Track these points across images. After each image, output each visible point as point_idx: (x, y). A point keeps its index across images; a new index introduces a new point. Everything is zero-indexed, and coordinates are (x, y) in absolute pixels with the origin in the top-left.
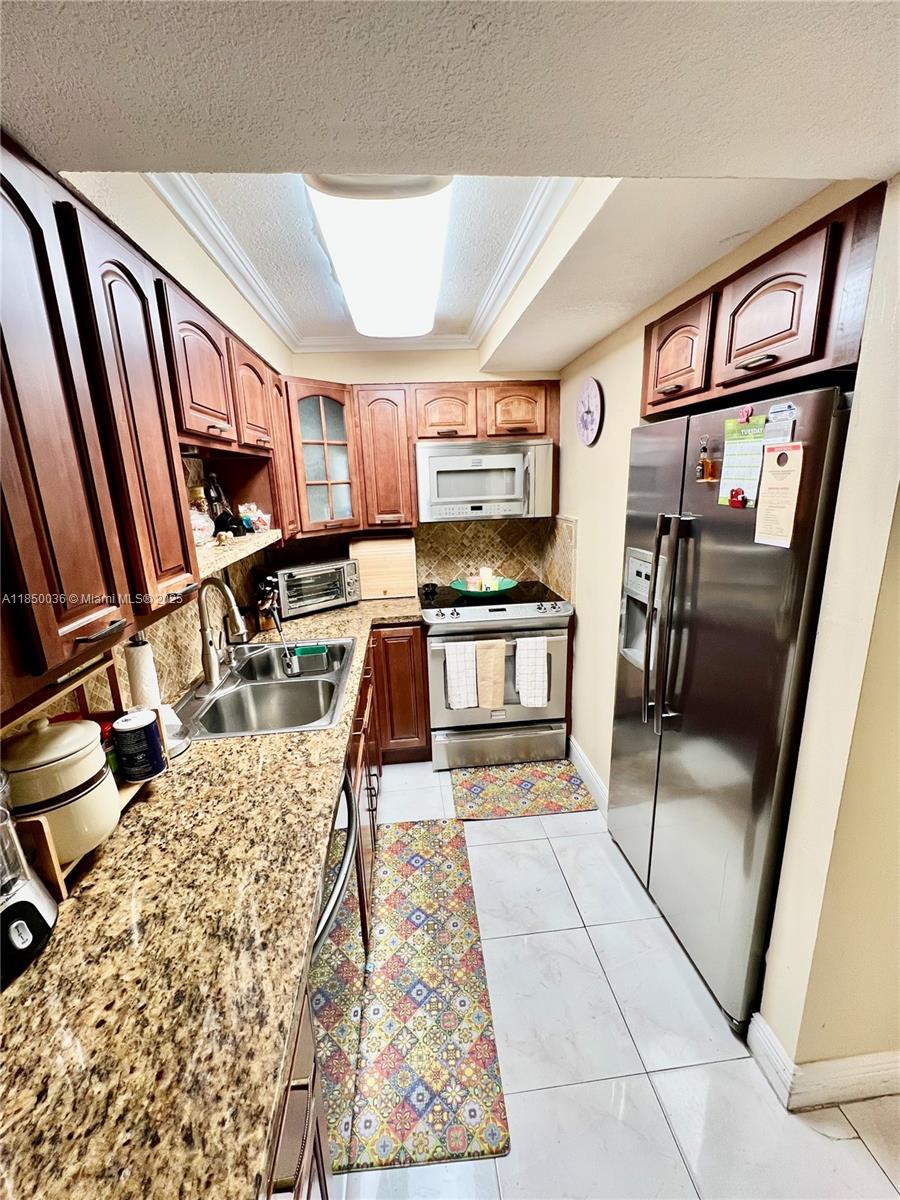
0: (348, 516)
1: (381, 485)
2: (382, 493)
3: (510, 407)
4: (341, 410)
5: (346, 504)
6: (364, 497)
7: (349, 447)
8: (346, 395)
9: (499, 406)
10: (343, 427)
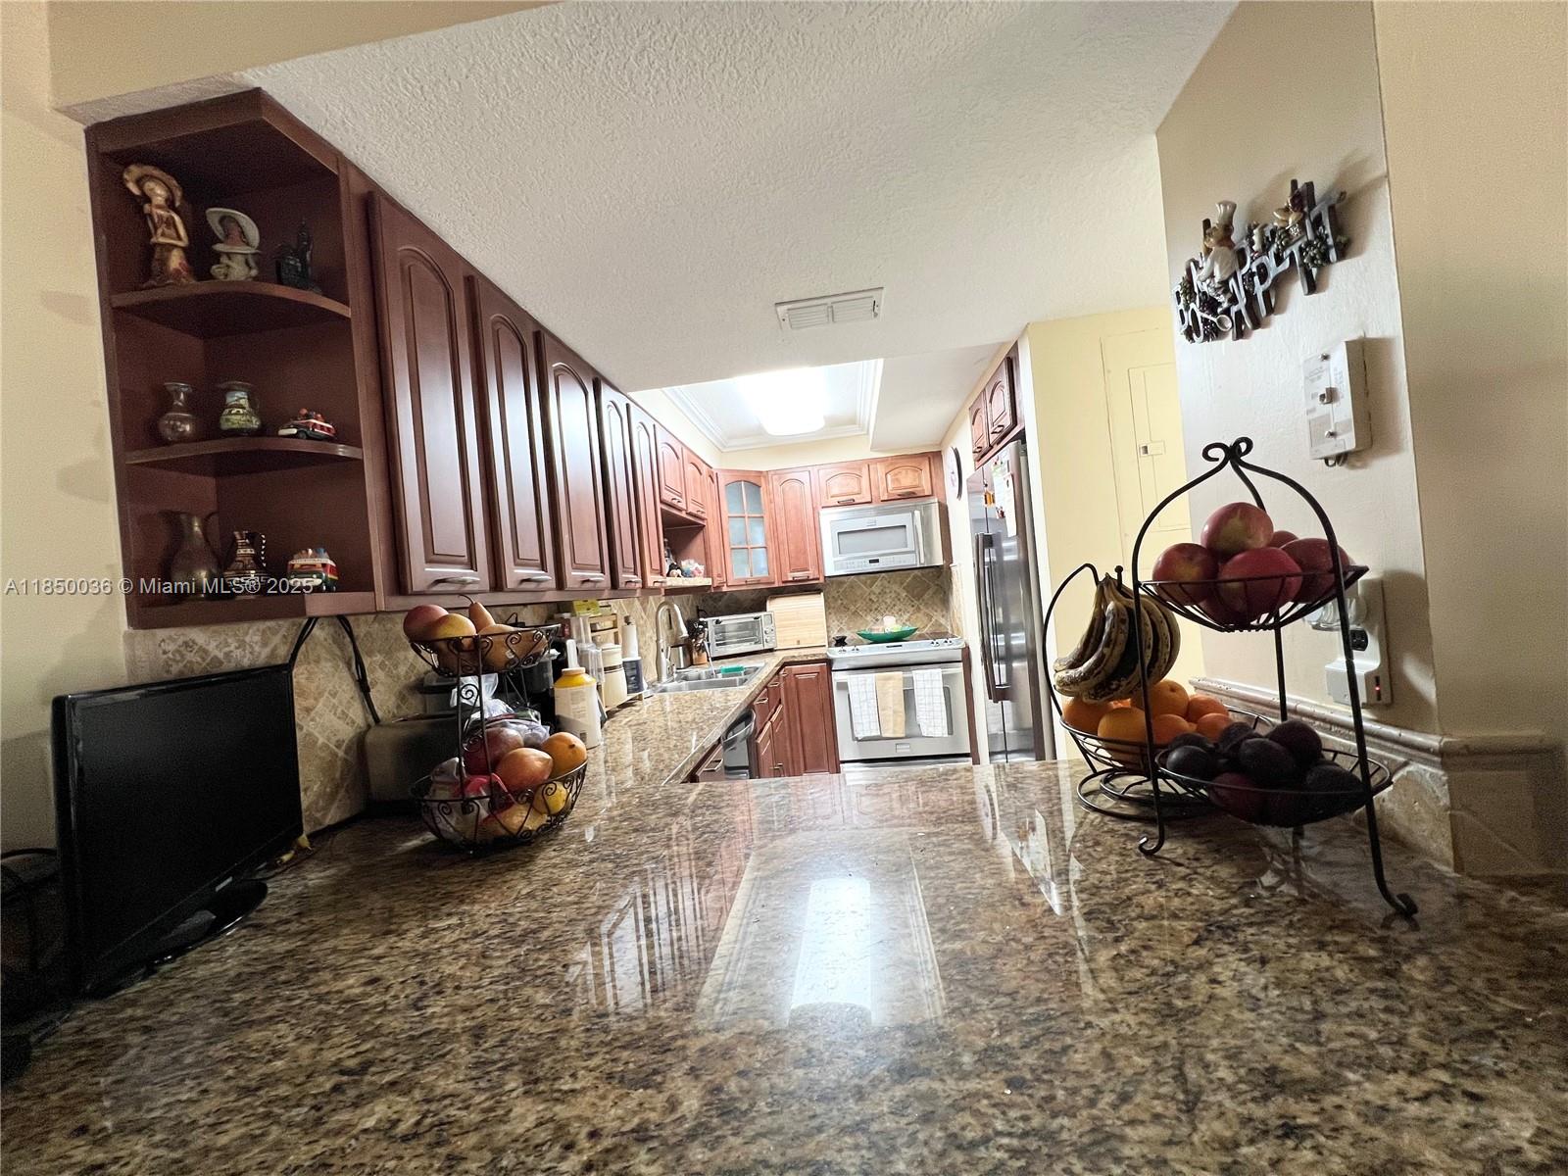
0: (765, 574)
1: (792, 548)
2: (793, 555)
3: (899, 476)
4: (759, 492)
5: (763, 564)
6: (778, 559)
7: (765, 519)
8: (763, 480)
9: (889, 476)
10: (760, 504)
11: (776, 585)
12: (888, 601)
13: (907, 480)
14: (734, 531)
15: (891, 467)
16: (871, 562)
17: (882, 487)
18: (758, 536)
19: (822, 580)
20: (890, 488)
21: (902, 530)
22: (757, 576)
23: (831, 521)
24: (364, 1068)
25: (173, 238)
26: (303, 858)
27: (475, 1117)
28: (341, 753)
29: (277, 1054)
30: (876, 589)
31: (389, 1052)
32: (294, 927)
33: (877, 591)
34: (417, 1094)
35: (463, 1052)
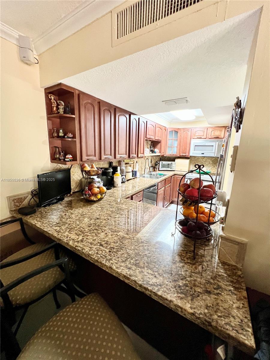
0: (175, 153)
2: (183, 149)
3: (215, 132)
4: (177, 133)
5: (176, 151)
6: (180, 150)
7: (178, 140)
8: (179, 131)
9: (212, 132)
10: (177, 136)
11: (178, 156)
12: (207, 163)
13: (217, 133)
14: (169, 143)
15: (214, 130)
16: (202, 154)
17: (210, 135)
18: (176, 144)
19: (189, 156)
20: (212, 135)
21: (212, 147)
22: (173, 153)
23: (194, 142)
24: (58, 224)
25: (54, 105)
26: (71, 195)
27: (63, 232)
28: (78, 181)
29: (53, 219)
30: (204, 160)
31: (61, 223)
32: (64, 205)
33: (204, 161)
34: (60, 228)
35: (67, 225)
